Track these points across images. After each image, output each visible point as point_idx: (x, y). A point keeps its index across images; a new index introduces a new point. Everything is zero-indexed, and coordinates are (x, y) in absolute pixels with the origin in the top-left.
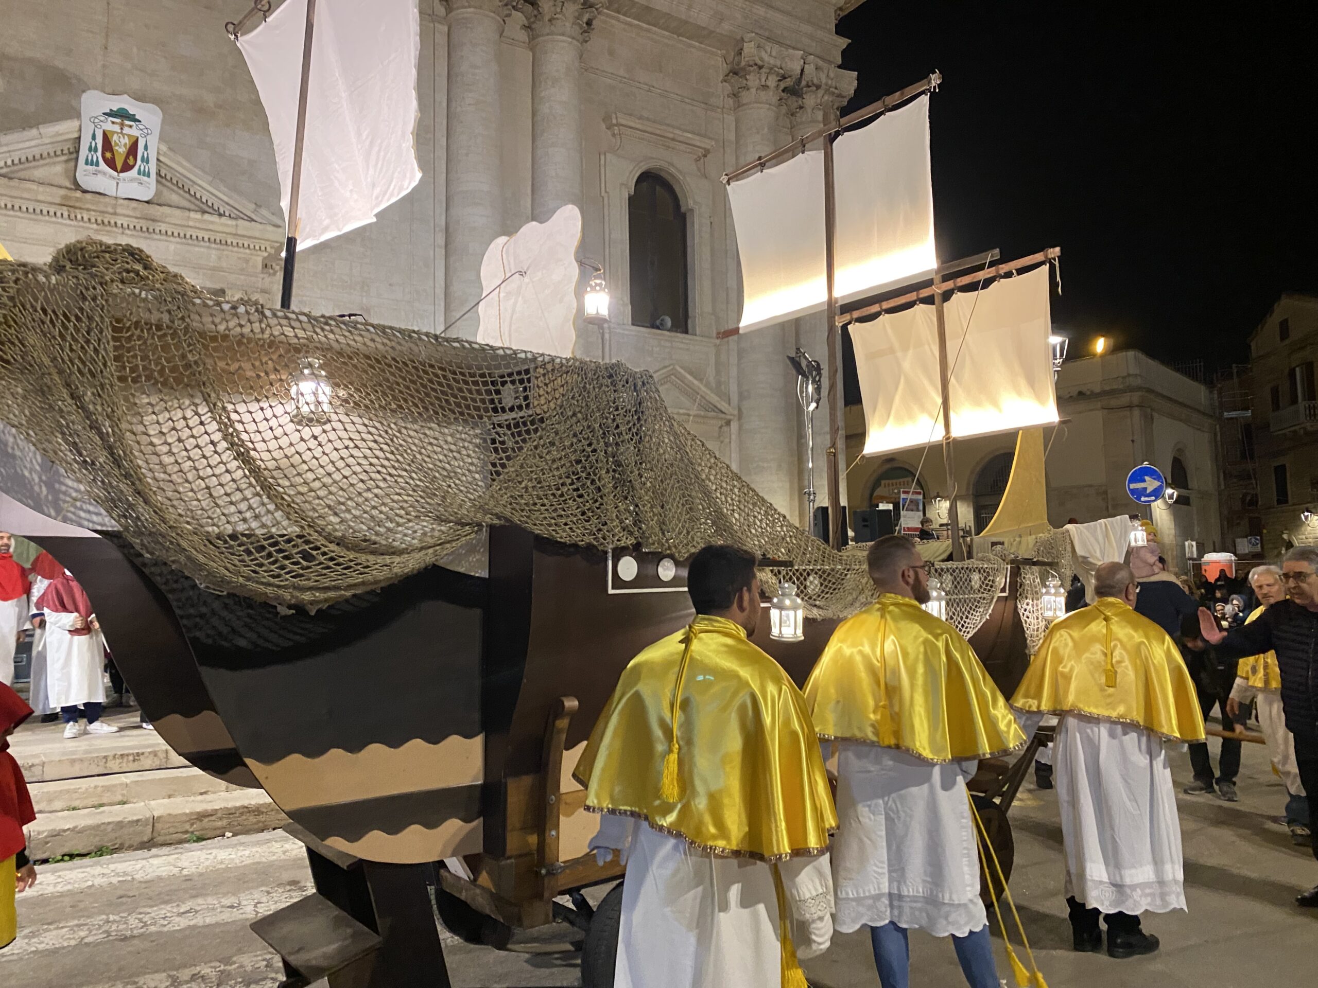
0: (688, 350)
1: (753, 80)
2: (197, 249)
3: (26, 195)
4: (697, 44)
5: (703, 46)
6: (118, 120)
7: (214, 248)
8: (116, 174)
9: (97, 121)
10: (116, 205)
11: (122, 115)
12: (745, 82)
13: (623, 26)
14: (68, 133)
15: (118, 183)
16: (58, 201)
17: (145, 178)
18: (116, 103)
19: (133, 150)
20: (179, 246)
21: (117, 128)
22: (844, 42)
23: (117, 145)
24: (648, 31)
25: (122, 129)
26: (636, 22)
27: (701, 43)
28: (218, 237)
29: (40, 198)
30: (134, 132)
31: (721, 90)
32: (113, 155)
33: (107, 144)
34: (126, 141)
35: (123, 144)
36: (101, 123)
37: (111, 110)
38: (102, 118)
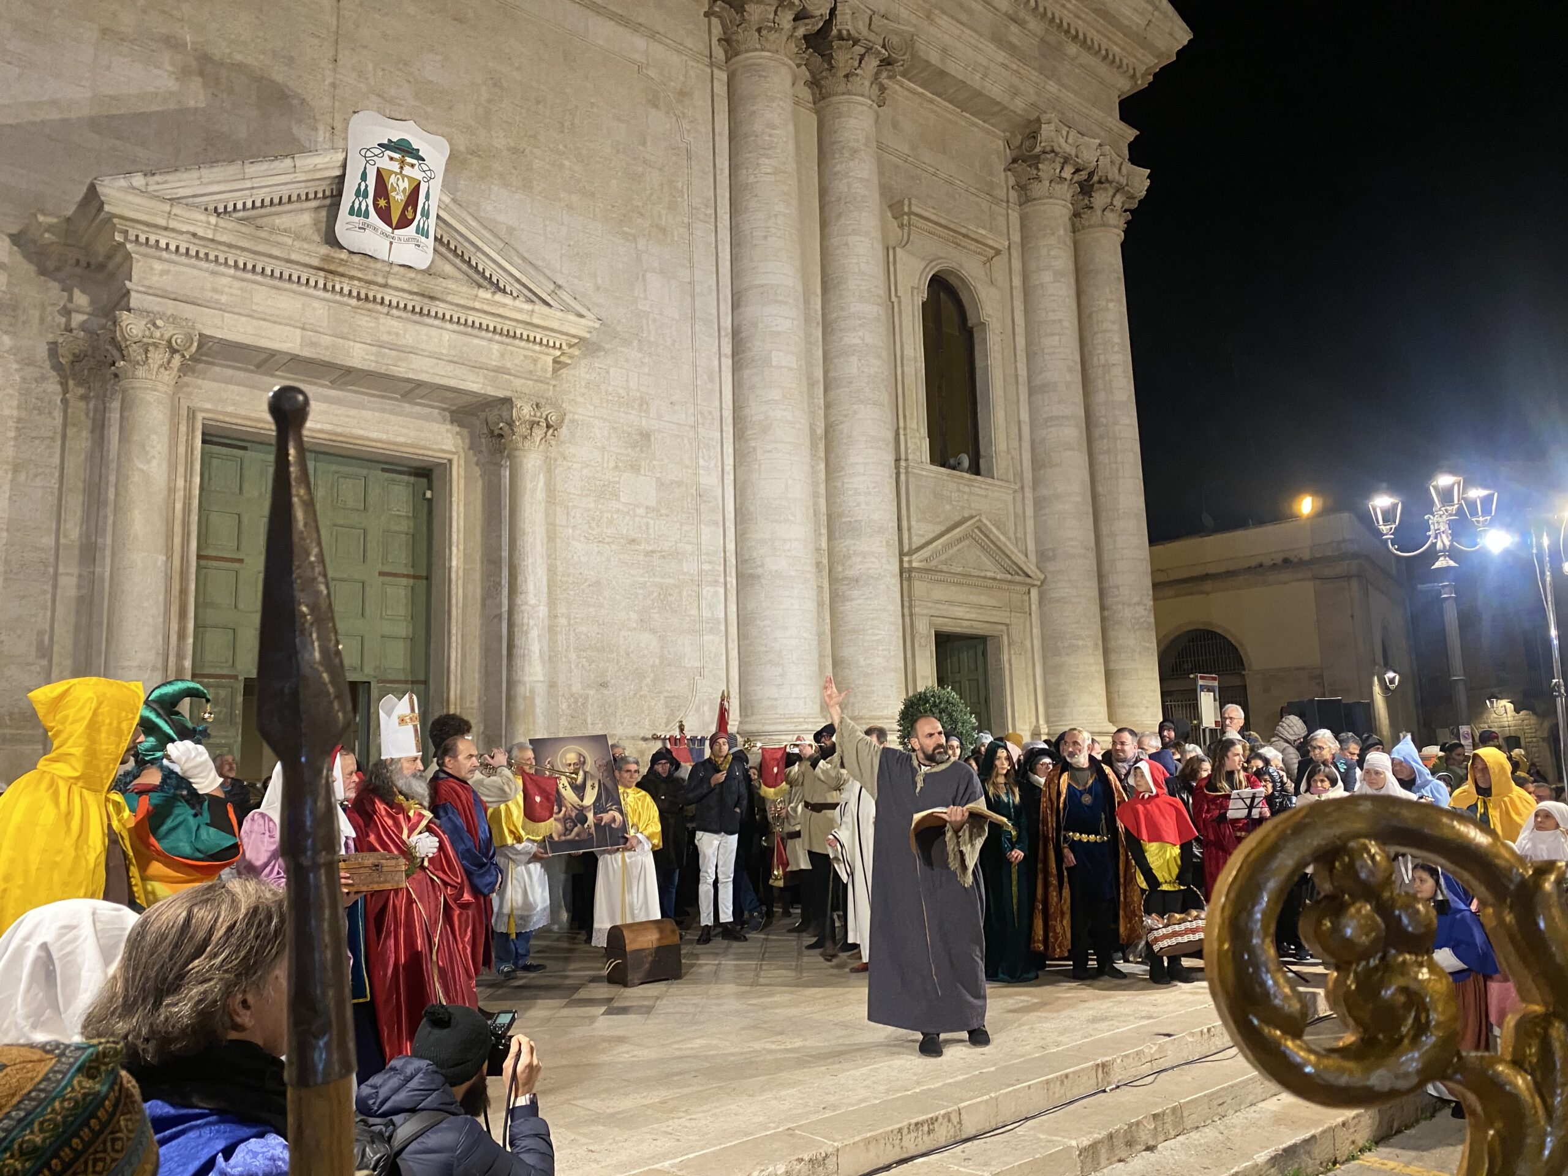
0: (986, 497)
1: (1047, 169)
2: (476, 341)
3: (276, 252)
4: (981, 122)
5: (986, 125)
6: (397, 156)
7: (498, 342)
8: (390, 230)
9: (369, 154)
10: (389, 272)
11: (403, 148)
12: (1035, 172)
13: (906, 93)
14: (326, 169)
15: (391, 243)
16: (315, 262)
17: (423, 239)
18: (396, 132)
19: (413, 198)
20: (454, 336)
21: (395, 167)
22: (1131, 134)
23: (394, 189)
24: (932, 101)
25: (402, 168)
26: (921, 90)
27: (984, 121)
28: (507, 325)
29: (294, 256)
30: (416, 173)
31: (1003, 180)
32: (388, 203)
33: (382, 188)
34: (405, 185)
35: (401, 188)
36: (375, 158)
37: (389, 140)
38: (377, 151)
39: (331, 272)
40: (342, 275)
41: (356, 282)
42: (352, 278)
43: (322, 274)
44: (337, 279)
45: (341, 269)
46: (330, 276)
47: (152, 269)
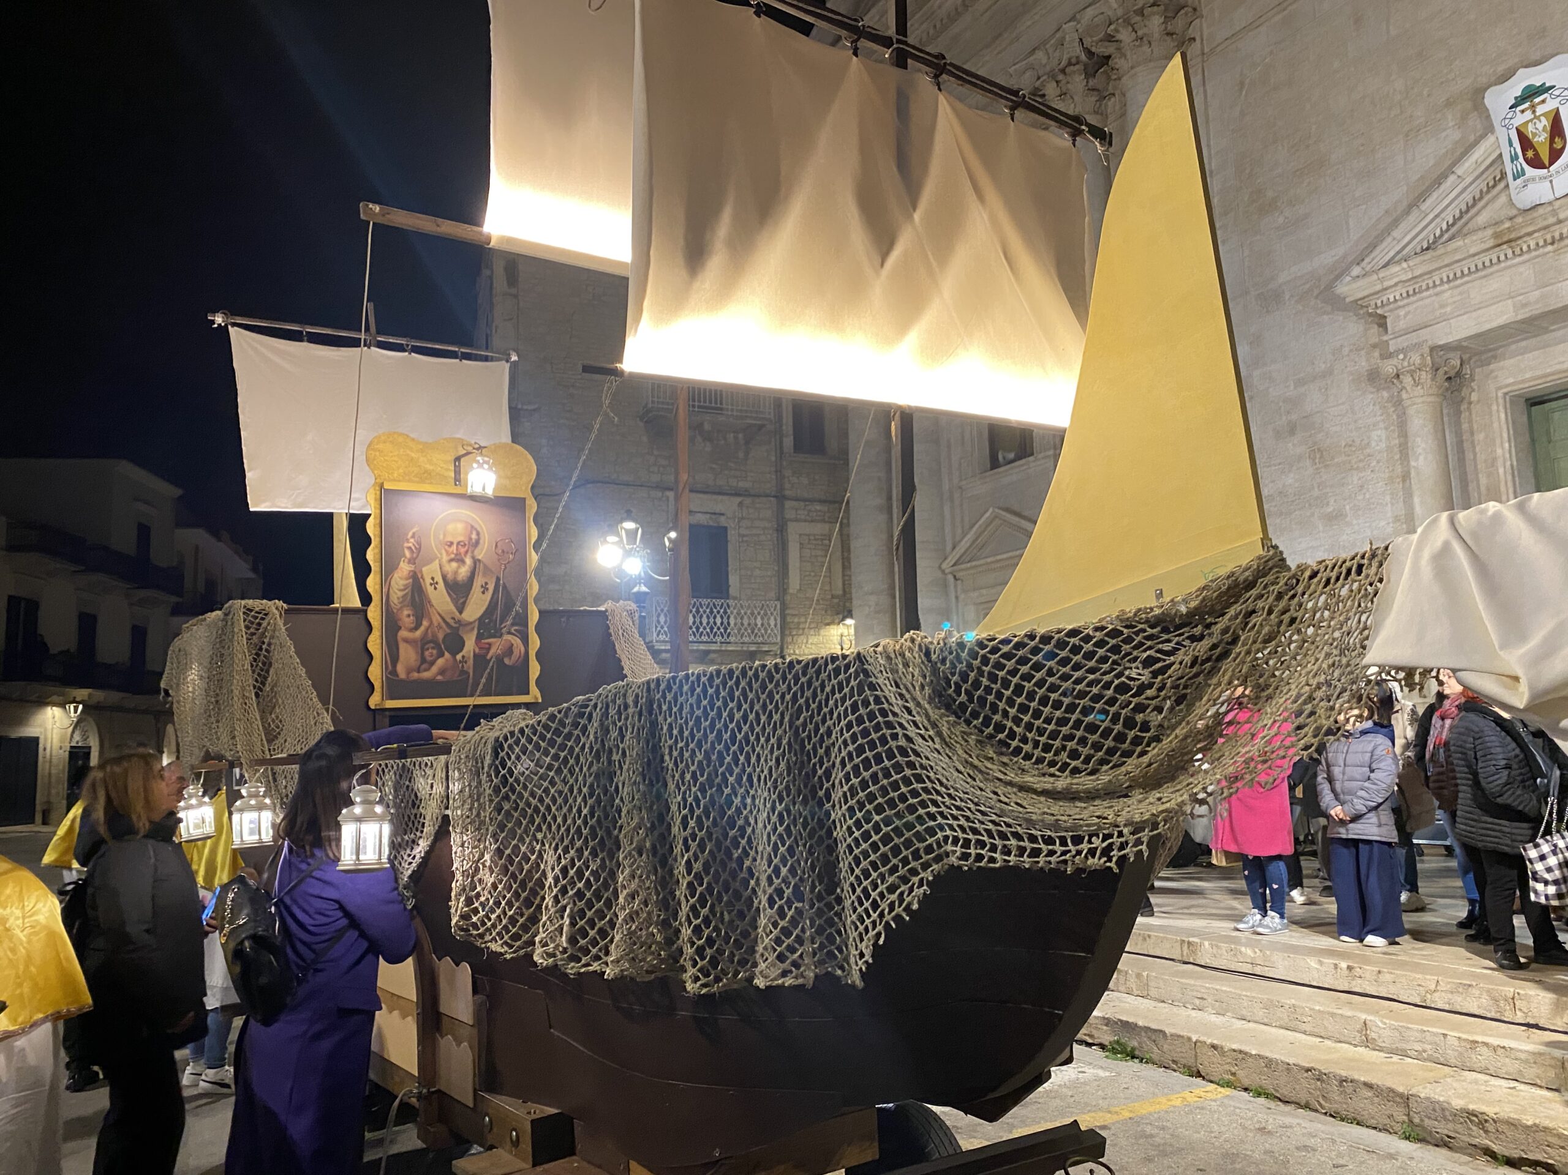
8: (1546, 171)
9: (1506, 122)
10: (1554, 210)
11: (1531, 94)
14: (1490, 155)
15: (1551, 182)
19: (1556, 128)
21: (1529, 115)
23: (1534, 135)
25: (1534, 112)
29: (1472, 251)
30: (1551, 105)
32: (1535, 150)
33: (1525, 142)
34: (1544, 123)
35: (1541, 129)
36: (1512, 121)
37: (1516, 98)
38: (1509, 116)
39: (1509, 241)
40: (1520, 238)
41: (1536, 235)
42: (1529, 234)
43: (1505, 246)
44: (1519, 242)
45: (1513, 236)
46: (1513, 244)
47: (1399, 316)
